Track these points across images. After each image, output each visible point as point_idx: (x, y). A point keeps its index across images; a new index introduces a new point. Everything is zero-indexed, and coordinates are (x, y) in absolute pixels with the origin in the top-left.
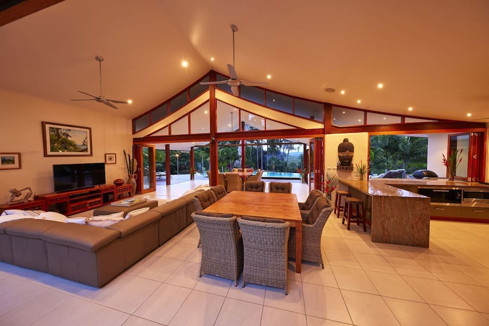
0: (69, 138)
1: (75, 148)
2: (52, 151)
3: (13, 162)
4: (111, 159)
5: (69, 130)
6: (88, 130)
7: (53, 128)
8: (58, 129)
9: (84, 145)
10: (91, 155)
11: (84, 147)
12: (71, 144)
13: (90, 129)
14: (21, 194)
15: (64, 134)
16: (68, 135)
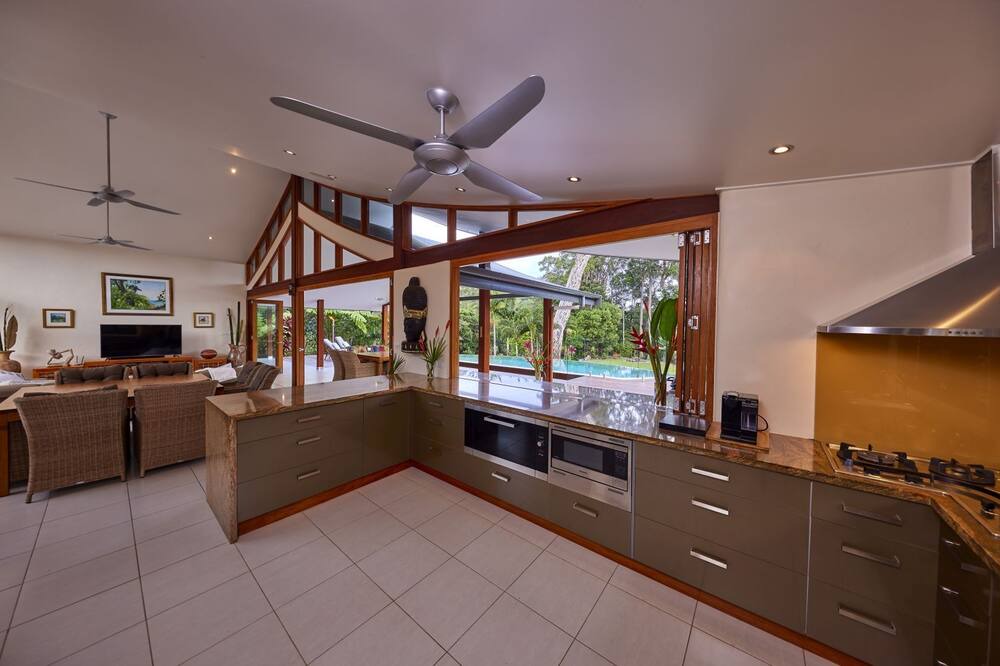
0: (138, 292)
1: (147, 304)
2: (113, 307)
3: (64, 320)
4: (203, 320)
5: (139, 282)
6: (167, 282)
7: (115, 280)
8: (122, 281)
9: (160, 300)
10: (171, 314)
11: (160, 304)
12: (140, 299)
13: (171, 280)
14: (61, 356)
15: (130, 287)
16: (136, 289)
